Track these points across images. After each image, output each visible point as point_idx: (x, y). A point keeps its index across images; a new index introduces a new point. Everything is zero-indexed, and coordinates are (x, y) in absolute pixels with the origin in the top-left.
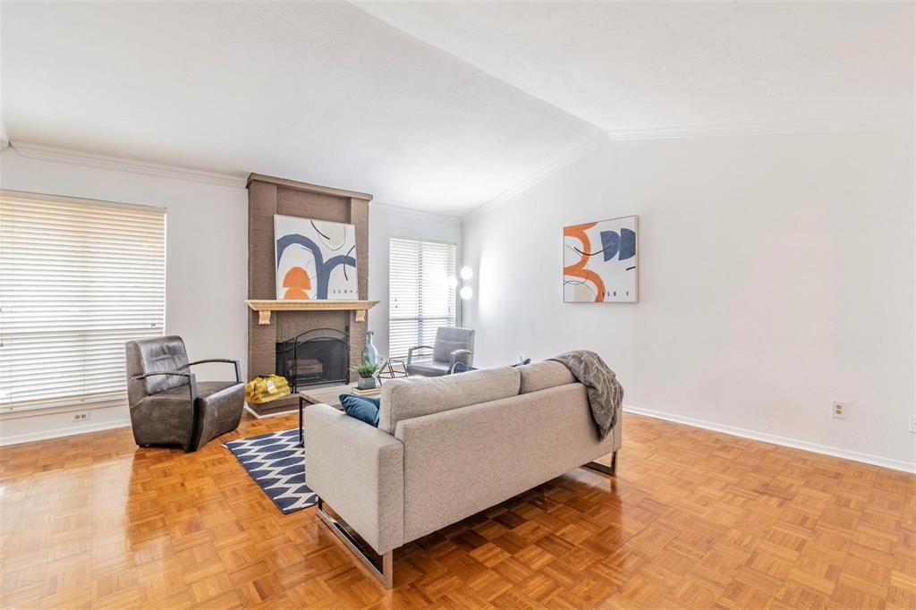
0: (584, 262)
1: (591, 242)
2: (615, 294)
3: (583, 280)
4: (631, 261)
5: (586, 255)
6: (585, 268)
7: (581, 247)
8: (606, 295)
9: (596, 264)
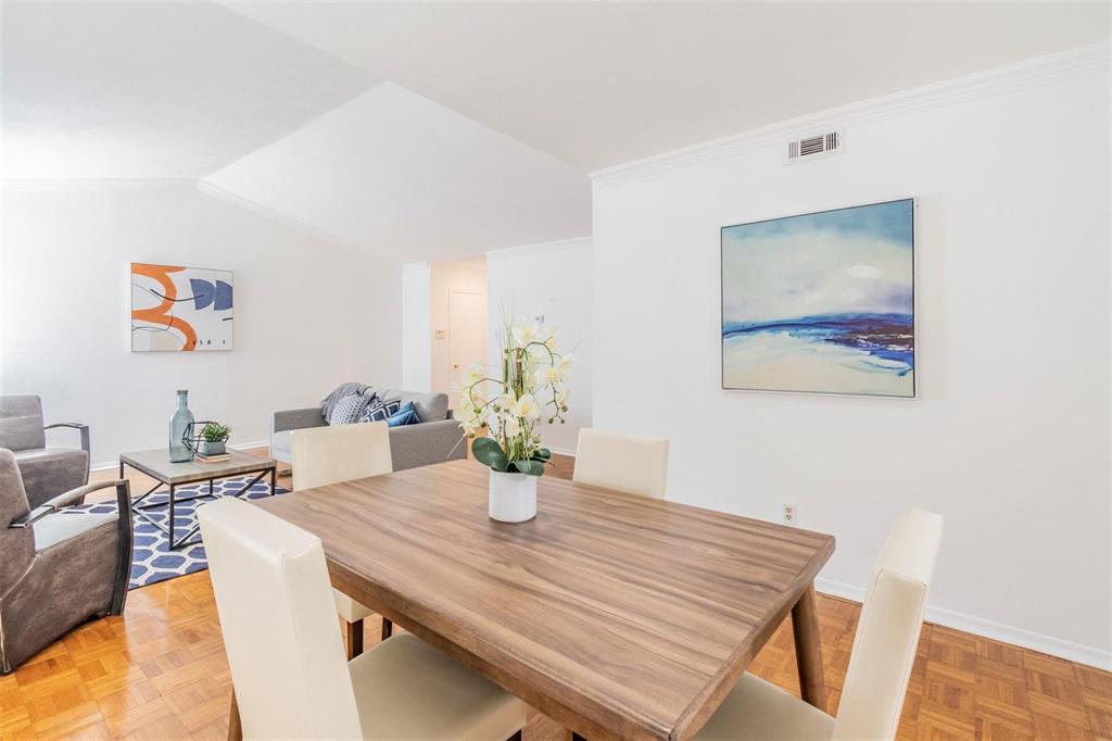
0: (166, 307)
1: (177, 288)
2: (209, 343)
3: (165, 327)
4: (227, 313)
5: (170, 299)
6: (168, 313)
7: (162, 290)
8: (198, 343)
9: (183, 310)
